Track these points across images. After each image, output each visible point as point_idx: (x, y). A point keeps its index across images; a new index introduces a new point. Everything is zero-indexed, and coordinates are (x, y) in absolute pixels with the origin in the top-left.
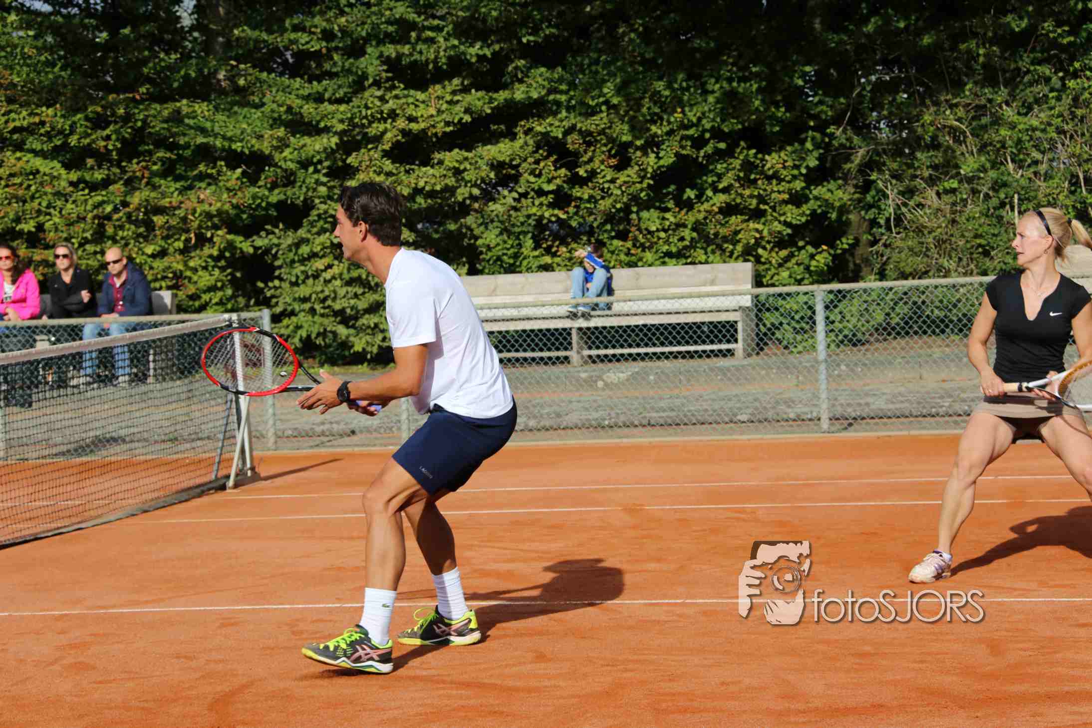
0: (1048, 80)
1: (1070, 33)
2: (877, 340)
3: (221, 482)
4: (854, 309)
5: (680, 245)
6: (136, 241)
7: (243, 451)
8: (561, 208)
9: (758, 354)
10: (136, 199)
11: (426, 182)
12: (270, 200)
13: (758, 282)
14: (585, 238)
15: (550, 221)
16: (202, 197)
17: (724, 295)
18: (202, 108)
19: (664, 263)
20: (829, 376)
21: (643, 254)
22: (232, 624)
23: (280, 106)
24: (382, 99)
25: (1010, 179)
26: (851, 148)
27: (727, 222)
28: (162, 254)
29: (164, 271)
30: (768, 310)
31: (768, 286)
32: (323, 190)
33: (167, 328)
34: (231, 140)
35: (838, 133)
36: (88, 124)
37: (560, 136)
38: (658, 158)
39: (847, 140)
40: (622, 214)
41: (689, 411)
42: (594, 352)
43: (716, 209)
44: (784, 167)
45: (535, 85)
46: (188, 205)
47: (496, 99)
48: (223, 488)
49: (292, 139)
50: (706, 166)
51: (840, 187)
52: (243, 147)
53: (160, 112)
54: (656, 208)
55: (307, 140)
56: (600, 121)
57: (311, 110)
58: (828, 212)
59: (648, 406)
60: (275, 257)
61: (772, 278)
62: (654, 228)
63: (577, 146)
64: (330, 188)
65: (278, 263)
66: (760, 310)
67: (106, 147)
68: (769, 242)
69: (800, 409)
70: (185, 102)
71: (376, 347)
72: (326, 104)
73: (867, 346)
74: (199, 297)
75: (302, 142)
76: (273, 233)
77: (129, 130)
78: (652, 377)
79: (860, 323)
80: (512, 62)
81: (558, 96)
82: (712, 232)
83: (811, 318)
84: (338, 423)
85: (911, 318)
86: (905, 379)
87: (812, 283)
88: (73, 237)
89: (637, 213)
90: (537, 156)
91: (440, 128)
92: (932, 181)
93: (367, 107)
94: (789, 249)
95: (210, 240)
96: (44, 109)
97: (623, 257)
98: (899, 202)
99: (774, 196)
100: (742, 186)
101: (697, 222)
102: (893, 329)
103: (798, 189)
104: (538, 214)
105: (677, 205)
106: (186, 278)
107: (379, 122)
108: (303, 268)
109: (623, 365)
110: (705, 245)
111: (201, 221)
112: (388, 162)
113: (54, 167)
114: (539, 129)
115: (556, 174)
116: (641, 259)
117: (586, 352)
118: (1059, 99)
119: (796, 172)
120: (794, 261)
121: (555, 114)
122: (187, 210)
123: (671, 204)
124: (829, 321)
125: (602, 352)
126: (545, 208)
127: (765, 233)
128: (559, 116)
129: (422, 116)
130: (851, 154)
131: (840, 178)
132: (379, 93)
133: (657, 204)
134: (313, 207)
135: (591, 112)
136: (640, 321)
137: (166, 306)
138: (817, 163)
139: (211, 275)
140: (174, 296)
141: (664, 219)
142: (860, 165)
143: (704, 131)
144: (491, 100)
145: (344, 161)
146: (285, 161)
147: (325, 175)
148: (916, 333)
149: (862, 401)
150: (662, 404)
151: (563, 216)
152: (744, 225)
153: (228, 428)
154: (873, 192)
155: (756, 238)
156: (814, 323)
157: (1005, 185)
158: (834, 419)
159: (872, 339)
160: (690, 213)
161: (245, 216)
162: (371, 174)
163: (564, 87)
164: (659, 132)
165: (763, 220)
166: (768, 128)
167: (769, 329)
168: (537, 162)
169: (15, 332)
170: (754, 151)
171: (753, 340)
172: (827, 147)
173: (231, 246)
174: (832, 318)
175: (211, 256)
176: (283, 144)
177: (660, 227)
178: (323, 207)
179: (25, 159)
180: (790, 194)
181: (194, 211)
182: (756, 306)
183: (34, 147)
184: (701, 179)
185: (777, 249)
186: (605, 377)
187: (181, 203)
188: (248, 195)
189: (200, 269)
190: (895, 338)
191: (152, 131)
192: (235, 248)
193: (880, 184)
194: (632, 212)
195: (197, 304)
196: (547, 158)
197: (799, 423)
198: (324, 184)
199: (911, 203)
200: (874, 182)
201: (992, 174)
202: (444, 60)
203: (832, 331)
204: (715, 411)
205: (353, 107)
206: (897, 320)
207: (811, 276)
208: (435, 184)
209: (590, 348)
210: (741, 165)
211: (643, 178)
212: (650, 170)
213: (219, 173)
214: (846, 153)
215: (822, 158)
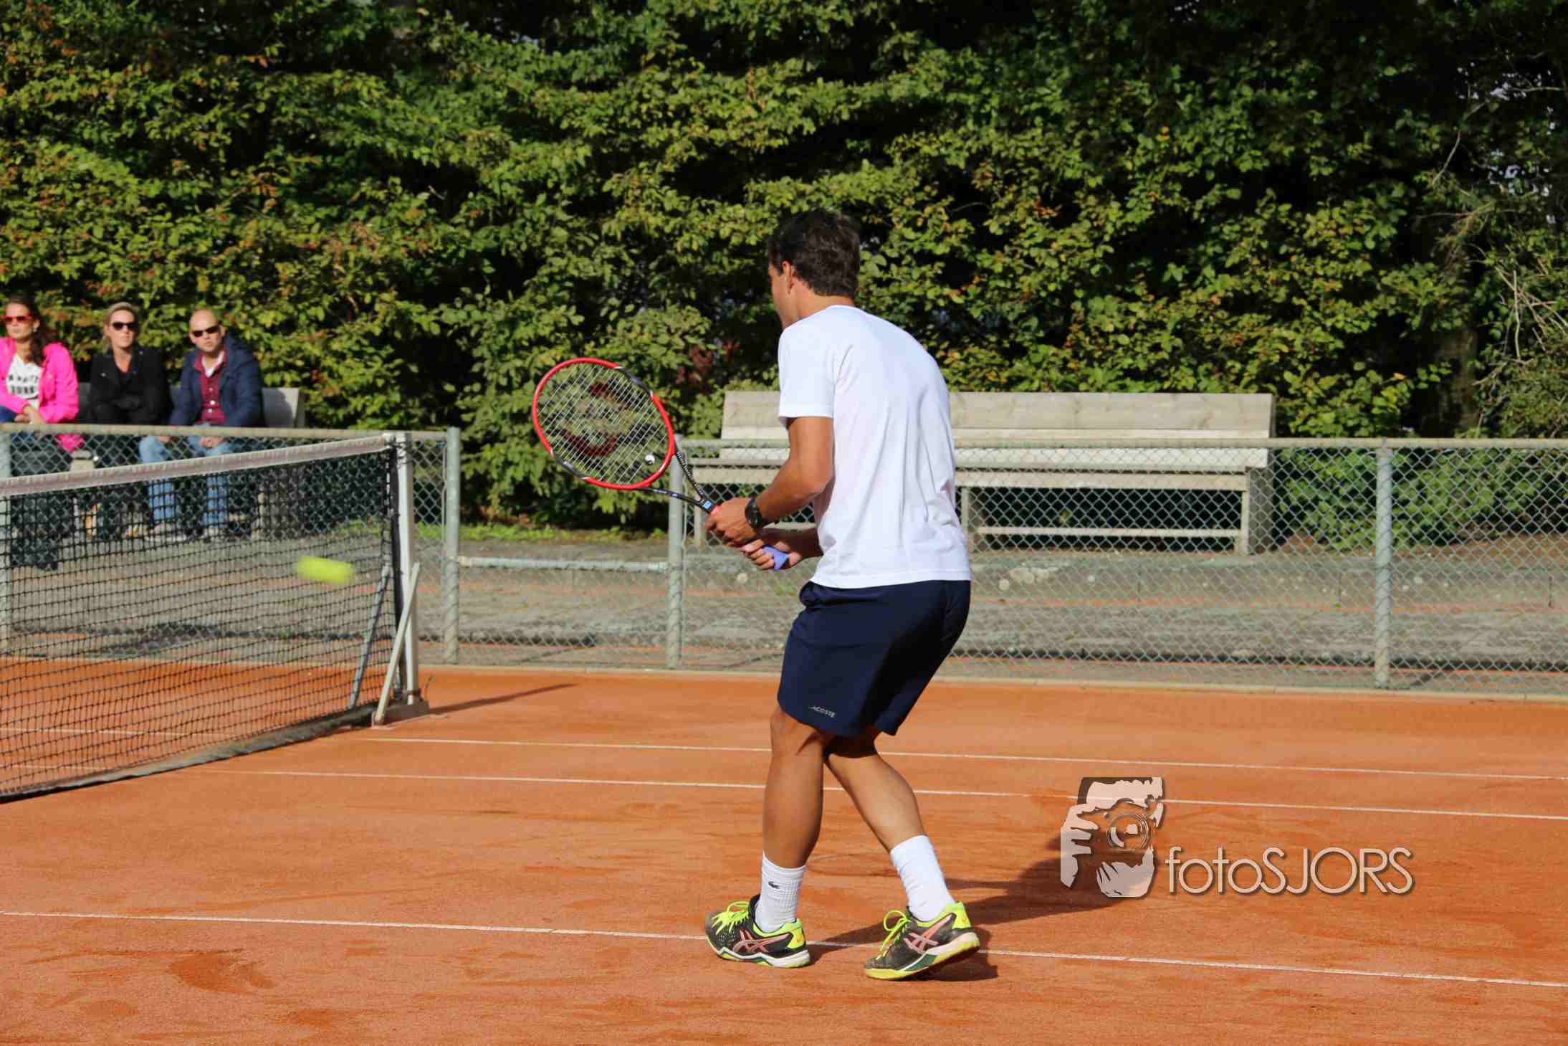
2: (1479, 538)
3: (365, 712)
4: (1443, 483)
5: (1153, 357)
6: (245, 303)
7: (402, 662)
8: (953, 287)
9: (1274, 548)
10: (250, 231)
11: (734, 231)
12: (472, 247)
13: (1281, 426)
14: (993, 339)
15: (936, 307)
16: (360, 234)
17: (1222, 447)
18: (368, 86)
19: (1123, 388)
20: (1393, 593)
21: (1089, 370)
22: (368, 952)
23: (496, 88)
24: (667, 87)
26: (1453, 209)
27: (1234, 324)
28: (289, 326)
29: (289, 355)
30: (1296, 475)
31: (1297, 435)
32: (560, 234)
33: (288, 449)
34: (414, 141)
35: (1432, 183)
36: (178, 104)
37: (962, 165)
38: (1124, 209)
39: (1447, 195)
40: (1057, 302)
41: (1151, 638)
42: (997, 530)
43: (1215, 299)
44: (1338, 236)
45: (924, 76)
46: (334, 246)
47: (858, 97)
48: (366, 722)
49: (513, 145)
50: (1207, 226)
51: (1430, 274)
52: (430, 155)
53: (297, 89)
54: (1116, 294)
55: (539, 148)
56: (1033, 140)
57: (548, 99)
58: (1407, 316)
59: (1082, 626)
60: (474, 342)
61: (1305, 423)
62: (1110, 328)
63: (988, 182)
64: (573, 232)
65: (477, 353)
66: (1282, 476)
67: (206, 142)
68: (1303, 361)
69: (1338, 646)
70: (338, 73)
71: (634, 502)
72: (573, 89)
73: (1462, 545)
74: (346, 403)
75: (529, 153)
76: (474, 302)
77: (246, 116)
78: (1091, 578)
79: (1451, 507)
80: (891, 33)
81: (963, 96)
82: (1208, 339)
83: (1367, 493)
84: (562, 624)
85: (1539, 503)
86: (1523, 604)
87: (1373, 435)
88: (143, 290)
89: (1084, 301)
90: (921, 196)
91: (760, 142)
93: (641, 99)
94: (1337, 376)
95: (369, 308)
96: (106, 73)
97: (1054, 374)
98: (1531, 306)
99: (1316, 283)
100: (1264, 264)
101: (1184, 320)
102: (1509, 519)
103: (1360, 274)
104: (917, 293)
105: (1150, 291)
106: (324, 369)
107: (660, 125)
108: (519, 363)
109: (1044, 555)
110: (1194, 362)
111: (356, 275)
112: (671, 193)
113: (118, 171)
114: (926, 149)
115: (950, 228)
116: (1084, 379)
117: (984, 530)
119: (1356, 245)
120: (1344, 395)
121: (956, 126)
122: (333, 255)
123: (1140, 290)
124: (1398, 502)
125: (1010, 531)
126: (928, 283)
127: (1298, 345)
128: (962, 130)
129: (731, 117)
130: (1453, 220)
131: (1430, 260)
132: (662, 76)
133: (1119, 287)
134: (543, 262)
135: (1016, 125)
136: (1078, 482)
137: (290, 412)
138: (1394, 231)
139: (367, 367)
140: (304, 398)
141: (1128, 313)
142: (1466, 239)
143: (1206, 167)
144: (850, 98)
145: (598, 187)
146: (501, 182)
147: (567, 210)
148: (1547, 528)
149: (1448, 639)
150: (1105, 624)
151: (958, 300)
152: (1263, 331)
153: (381, 623)
154: (1486, 285)
155: (1281, 353)
156: (1373, 501)
158: (1396, 663)
159: (1471, 536)
160: (1172, 306)
161: (428, 272)
162: (642, 210)
163: (975, 80)
164: (1129, 166)
165: (1296, 324)
166: (1314, 169)
167: (1295, 509)
168: (920, 206)
169: (36, 443)
170: (1286, 207)
171: (1266, 524)
172: (1414, 205)
173: (402, 319)
174: (1404, 495)
175: (368, 335)
176: (497, 153)
177: (1121, 326)
178: (559, 263)
179: (70, 155)
180: (1346, 283)
181: (345, 260)
182: (1276, 468)
183: (86, 136)
184: (1196, 246)
185: (1316, 375)
186: (1012, 573)
187: (324, 242)
188: (435, 236)
189: (349, 355)
190: (1510, 535)
191: (284, 120)
192: (411, 322)
193: (1500, 274)
194: (1076, 299)
195: (341, 413)
196: (936, 200)
197: (1338, 668)
198: (563, 224)
199: (1552, 308)
200: (1490, 268)
202: (775, 26)
203: (1403, 517)
204: (1195, 641)
205: (618, 97)
206: (1516, 505)
207: (1371, 421)
208: (748, 233)
209: (991, 523)
210: (1265, 229)
211: (1097, 242)
212: (1109, 229)
213: (391, 197)
214: (1446, 216)
215: (1401, 225)
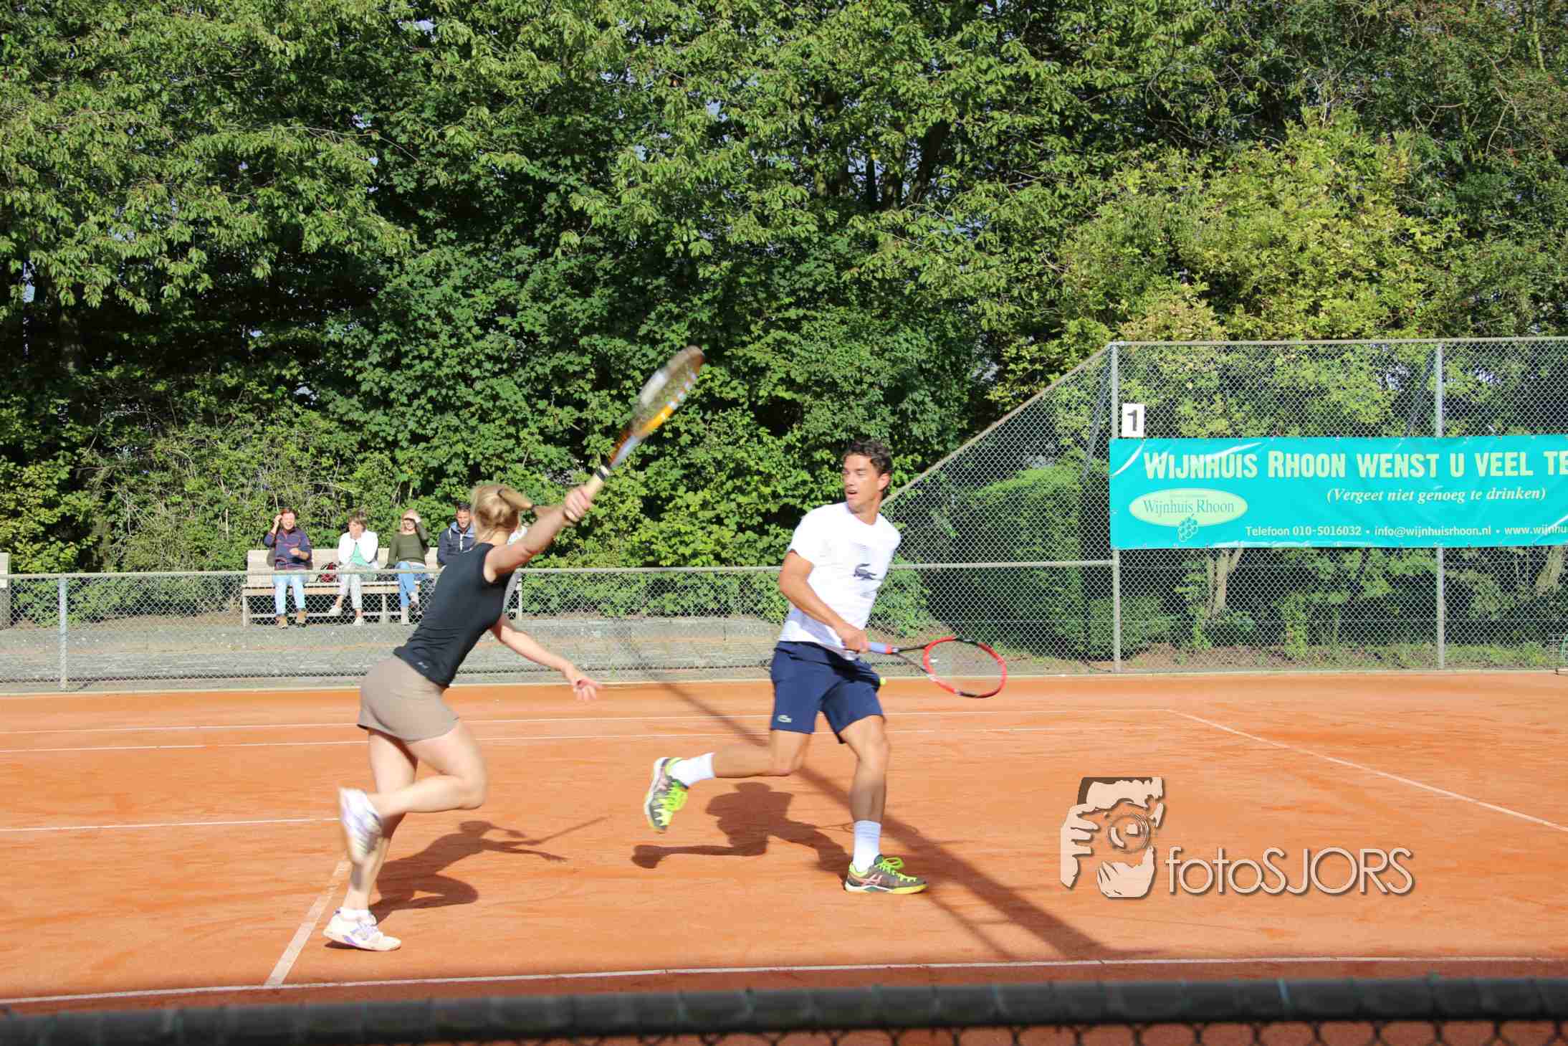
0: (252, 425)
1: (269, 391)
13: (14, 569)
20: (69, 646)
25: (222, 498)
26: (96, 466)
30: (20, 592)
31: (22, 573)
35: (86, 453)
39: (93, 459)
44: (40, 478)
51: (86, 496)
58: (76, 515)
61: (26, 566)
66: (14, 592)
68: (24, 537)
69: (48, 673)
73: (102, 622)
83: (56, 599)
86: (133, 649)
87: (59, 572)
92: (161, 495)
94: (42, 544)
98: (135, 511)
99: (30, 500)
102: (130, 609)
103: (51, 496)
118: (260, 440)
119: (49, 482)
120: (45, 553)
124: (71, 602)
127: (22, 530)
130: (96, 471)
131: (86, 489)
138: (68, 476)
142: (103, 480)
149: (97, 667)
154: (114, 501)
155: (13, 533)
156: (58, 603)
157: (218, 501)
158: (72, 680)
165: (20, 519)
166: (26, 446)
167: (21, 607)
170: (13, 464)
172: (77, 464)
174: (74, 600)
180: (45, 500)
182: (11, 588)
185: (31, 543)
193: (120, 496)
197: (42, 683)
199: (145, 512)
200: (115, 493)
201: (209, 493)
203: (73, 610)
206: (133, 602)
207: (59, 565)
214: (92, 470)
215: (72, 473)
